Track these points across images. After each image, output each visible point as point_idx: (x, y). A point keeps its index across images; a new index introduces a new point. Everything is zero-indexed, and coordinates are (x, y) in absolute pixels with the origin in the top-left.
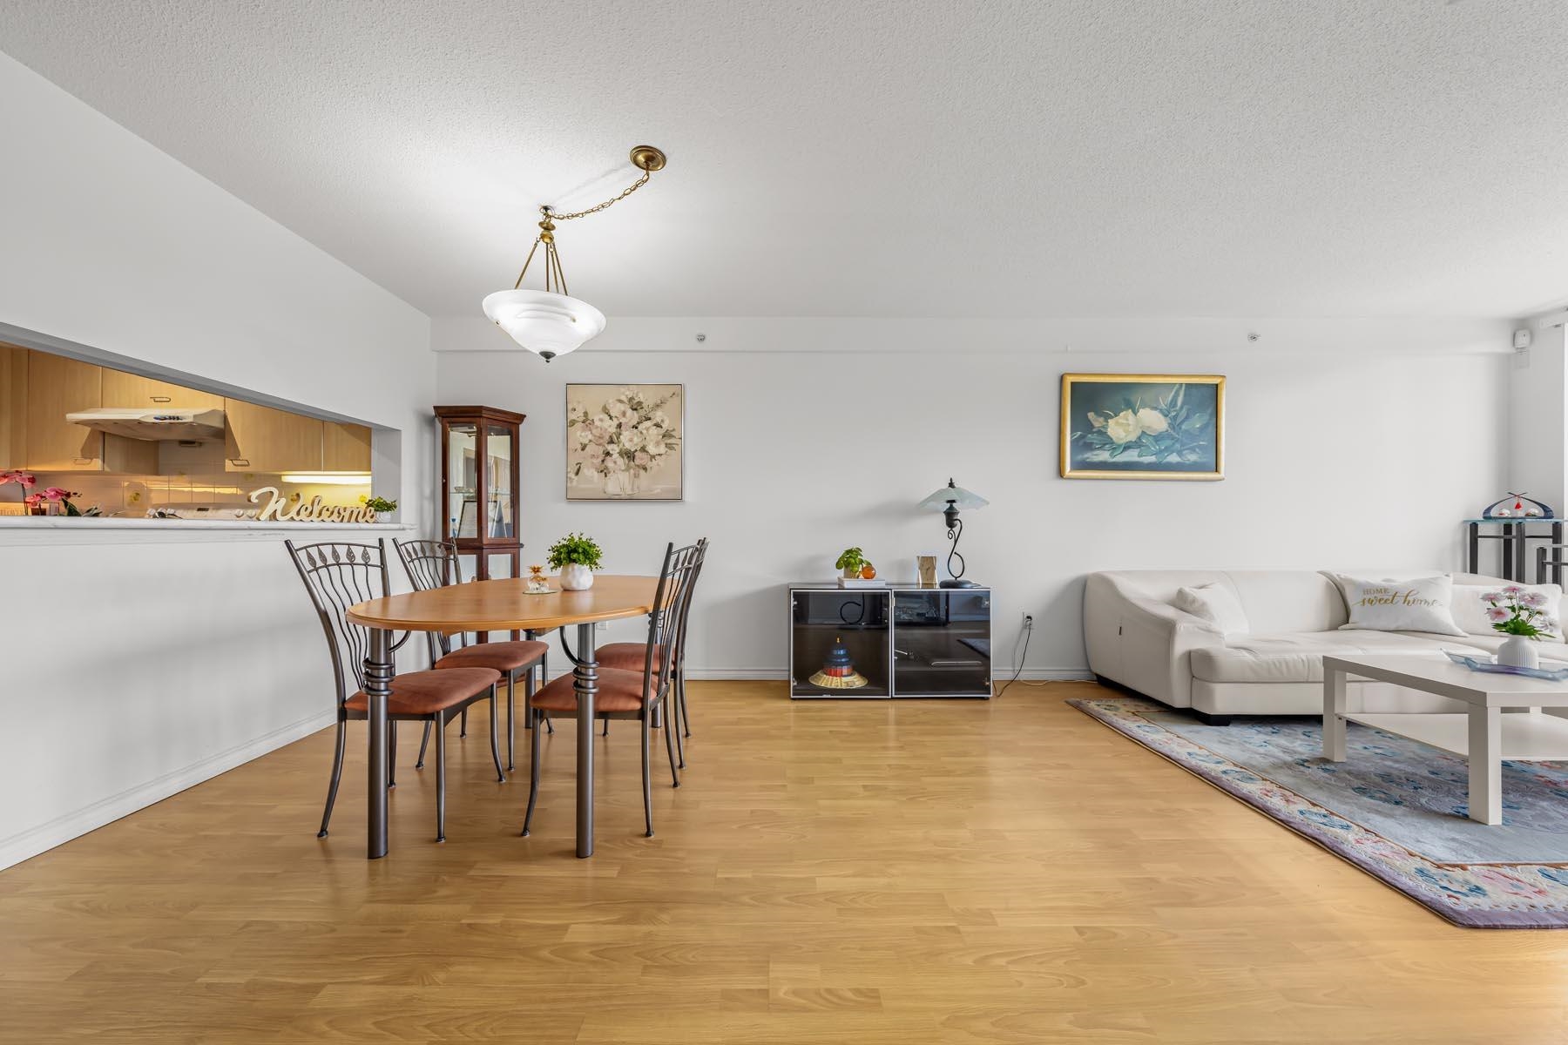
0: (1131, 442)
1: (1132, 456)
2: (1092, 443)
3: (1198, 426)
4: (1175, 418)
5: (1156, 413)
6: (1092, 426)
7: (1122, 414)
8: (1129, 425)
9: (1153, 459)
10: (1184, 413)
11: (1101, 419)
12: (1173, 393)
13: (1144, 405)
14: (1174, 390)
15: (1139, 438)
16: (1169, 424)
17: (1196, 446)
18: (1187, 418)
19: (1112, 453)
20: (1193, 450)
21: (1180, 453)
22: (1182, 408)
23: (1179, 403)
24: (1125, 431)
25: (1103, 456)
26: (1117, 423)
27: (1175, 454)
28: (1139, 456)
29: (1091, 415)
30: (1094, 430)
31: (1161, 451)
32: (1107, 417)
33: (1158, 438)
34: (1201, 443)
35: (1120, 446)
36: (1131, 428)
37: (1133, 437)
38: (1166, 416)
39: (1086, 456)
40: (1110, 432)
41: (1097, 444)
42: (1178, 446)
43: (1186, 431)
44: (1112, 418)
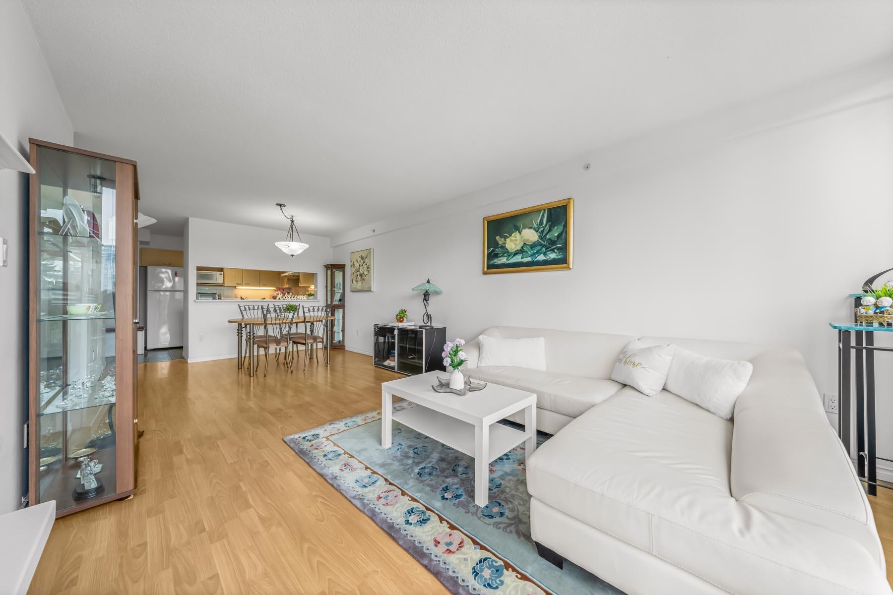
0: (518, 250)
1: (518, 259)
2: (498, 254)
3: (556, 235)
4: (543, 231)
5: (532, 231)
6: (498, 244)
7: (513, 235)
8: (517, 240)
9: (529, 259)
10: (547, 228)
11: (503, 239)
12: (540, 217)
13: (524, 228)
14: (541, 214)
15: (522, 247)
16: (539, 236)
17: (554, 248)
18: (550, 231)
19: (508, 258)
20: (553, 250)
21: (545, 254)
22: (546, 226)
23: (545, 222)
24: (515, 244)
25: (503, 260)
26: (512, 241)
27: (542, 254)
28: (522, 258)
29: (498, 238)
30: (499, 246)
31: (534, 254)
32: (506, 238)
33: (533, 246)
34: (558, 246)
35: (512, 253)
36: (518, 243)
37: (519, 248)
38: (537, 231)
39: (495, 261)
40: (507, 246)
41: (501, 254)
42: (544, 249)
43: (550, 239)
44: (508, 237)
